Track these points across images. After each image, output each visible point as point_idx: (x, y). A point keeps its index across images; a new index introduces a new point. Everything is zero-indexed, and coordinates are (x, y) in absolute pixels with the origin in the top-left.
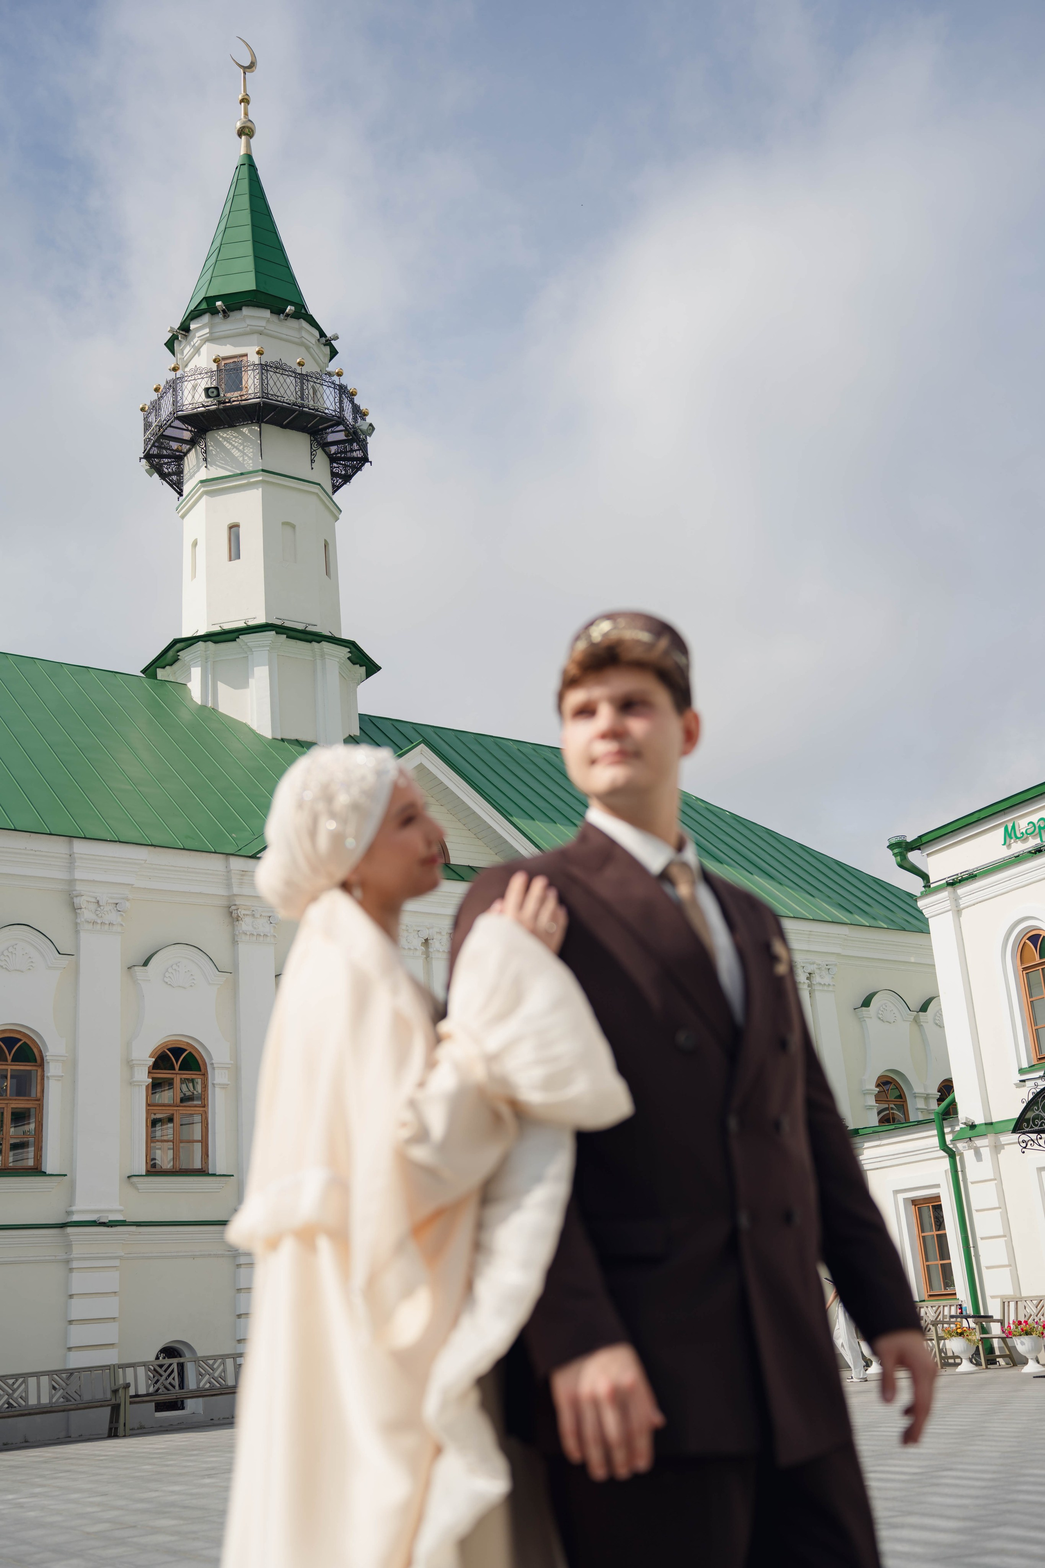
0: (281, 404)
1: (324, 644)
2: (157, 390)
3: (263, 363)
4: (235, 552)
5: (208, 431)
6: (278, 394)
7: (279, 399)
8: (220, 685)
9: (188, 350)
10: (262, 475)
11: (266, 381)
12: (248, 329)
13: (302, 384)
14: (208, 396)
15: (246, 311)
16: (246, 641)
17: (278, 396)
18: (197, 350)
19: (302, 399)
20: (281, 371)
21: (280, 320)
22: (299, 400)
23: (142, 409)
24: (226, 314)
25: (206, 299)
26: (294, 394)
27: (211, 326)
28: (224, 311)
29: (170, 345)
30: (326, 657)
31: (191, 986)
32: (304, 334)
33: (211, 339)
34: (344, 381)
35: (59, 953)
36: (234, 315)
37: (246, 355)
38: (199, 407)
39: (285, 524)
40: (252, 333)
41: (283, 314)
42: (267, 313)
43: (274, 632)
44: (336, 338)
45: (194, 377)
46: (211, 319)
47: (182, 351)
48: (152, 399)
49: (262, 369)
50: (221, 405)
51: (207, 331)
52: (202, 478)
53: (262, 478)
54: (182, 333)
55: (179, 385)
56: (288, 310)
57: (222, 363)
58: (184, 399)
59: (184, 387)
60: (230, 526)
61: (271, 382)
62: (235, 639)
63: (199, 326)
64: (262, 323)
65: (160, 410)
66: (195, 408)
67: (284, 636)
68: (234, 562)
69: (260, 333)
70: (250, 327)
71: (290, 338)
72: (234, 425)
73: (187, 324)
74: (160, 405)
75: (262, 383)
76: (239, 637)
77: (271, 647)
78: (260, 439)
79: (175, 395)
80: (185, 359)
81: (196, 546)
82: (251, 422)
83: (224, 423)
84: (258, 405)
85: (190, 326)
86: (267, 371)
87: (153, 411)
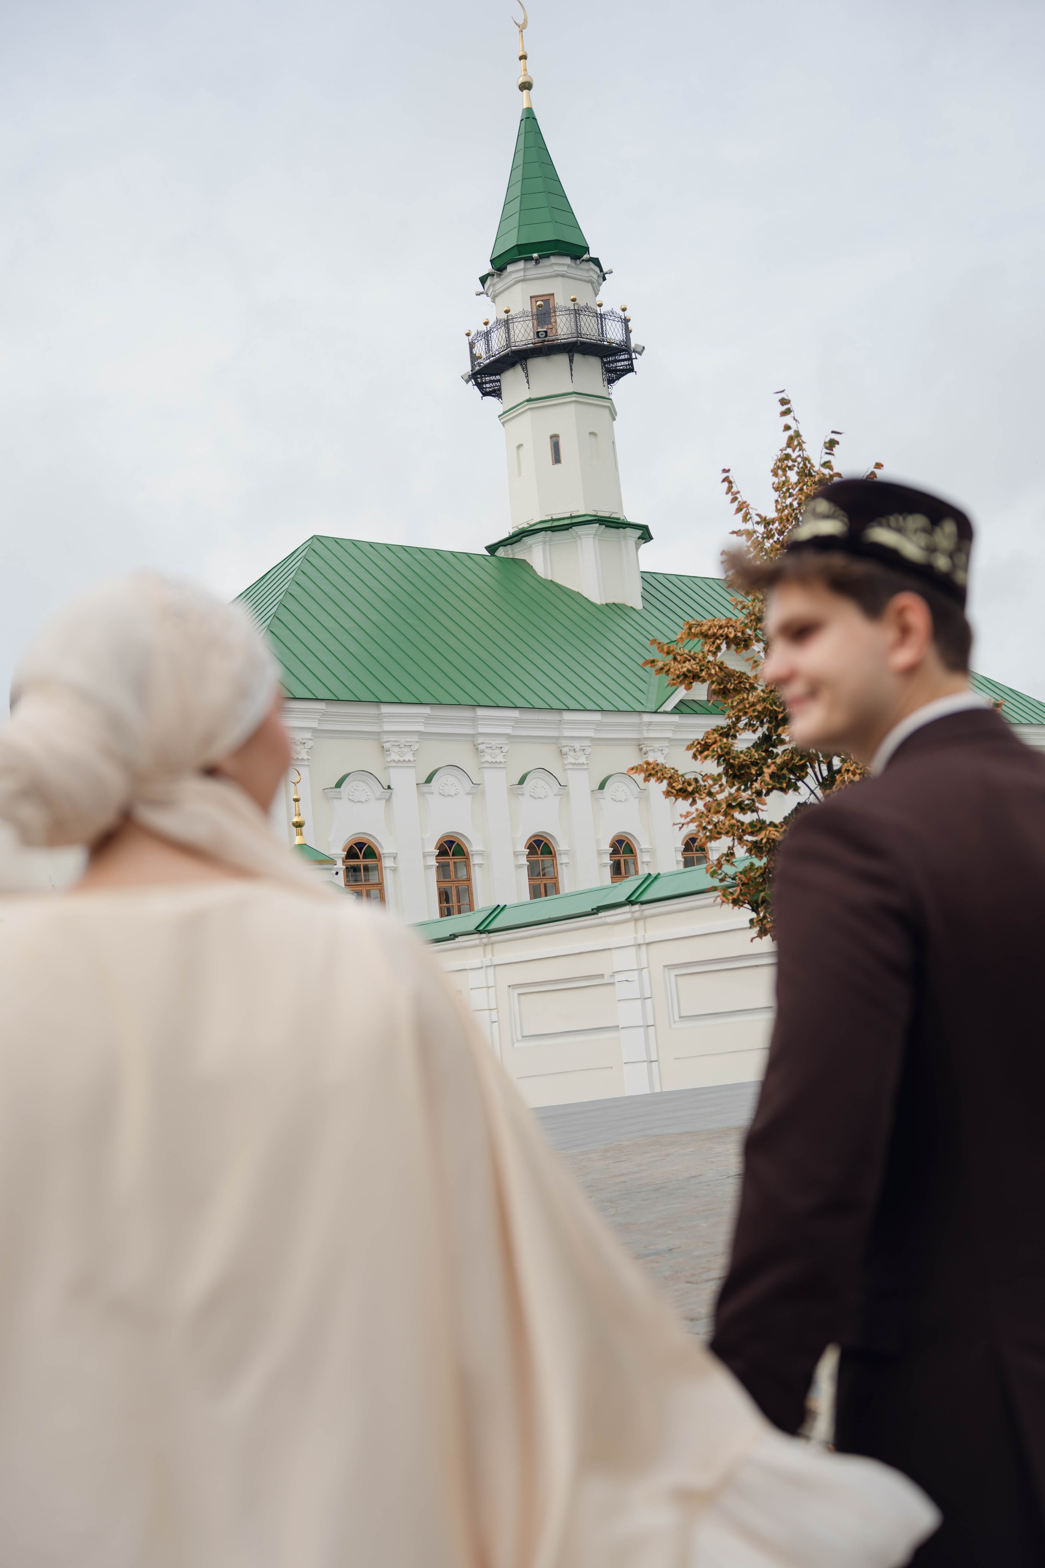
0: (590, 340)
1: (628, 530)
2: (486, 324)
3: (576, 308)
4: (557, 459)
5: (528, 358)
6: (588, 333)
7: (588, 337)
8: (555, 565)
9: (500, 286)
10: (574, 396)
11: (579, 323)
12: (554, 274)
13: (602, 323)
14: (538, 337)
15: (553, 260)
16: (576, 531)
17: (587, 335)
18: (509, 287)
19: (603, 335)
20: (588, 313)
21: (577, 265)
22: (601, 336)
23: (468, 335)
24: (537, 261)
25: (517, 245)
26: (597, 331)
27: (525, 269)
29: (483, 280)
30: (628, 538)
31: (626, 800)
32: (592, 274)
33: (524, 280)
34: (627, 314)
35: (560, 785)
36: (544, 262)
37: (553, 294)
38: (529, 344)
39: (591, 433)
40: (557, 276)
41: (579, 259)
42: (568, 260)
43: (598, 524)
44: (611, 272)
45: (522, 319)
46: (525, 264)
47: (494, 285)
48: (480, 330)
49: (576, 313)
50: (546, 343)
51: (521, 274)
52: (527, 398)
53: (574, 399)
54: (496, 271)
55: (511, 326)
56: (583, 256)
57: (534, 300)
58: (516, 337)
59: (515, 327)
60: (552, 437)
61: (582, 324)
62: (568, 529)
63: (515, 270)
64: (565, 268)
65: (490, 341)
66: (526, 345)
67: (604, 526)
68: (558, 465)
69: (563, 276)
70: (556, 272)
71: (582, 277)
72: (550, 355)
73: (500, 264)
74: (490, 337)
75: (577, 325)
76: (571, 528)
77: (595, 535)
78: (571, 366)
79: (508, 333)
80: (497, 292)
81: (521, 449)
82: (563, 352)
83: (543, 354)
84: (575, 343)
85: (506, 268)
86: (579, 314)
87: (481, 339)
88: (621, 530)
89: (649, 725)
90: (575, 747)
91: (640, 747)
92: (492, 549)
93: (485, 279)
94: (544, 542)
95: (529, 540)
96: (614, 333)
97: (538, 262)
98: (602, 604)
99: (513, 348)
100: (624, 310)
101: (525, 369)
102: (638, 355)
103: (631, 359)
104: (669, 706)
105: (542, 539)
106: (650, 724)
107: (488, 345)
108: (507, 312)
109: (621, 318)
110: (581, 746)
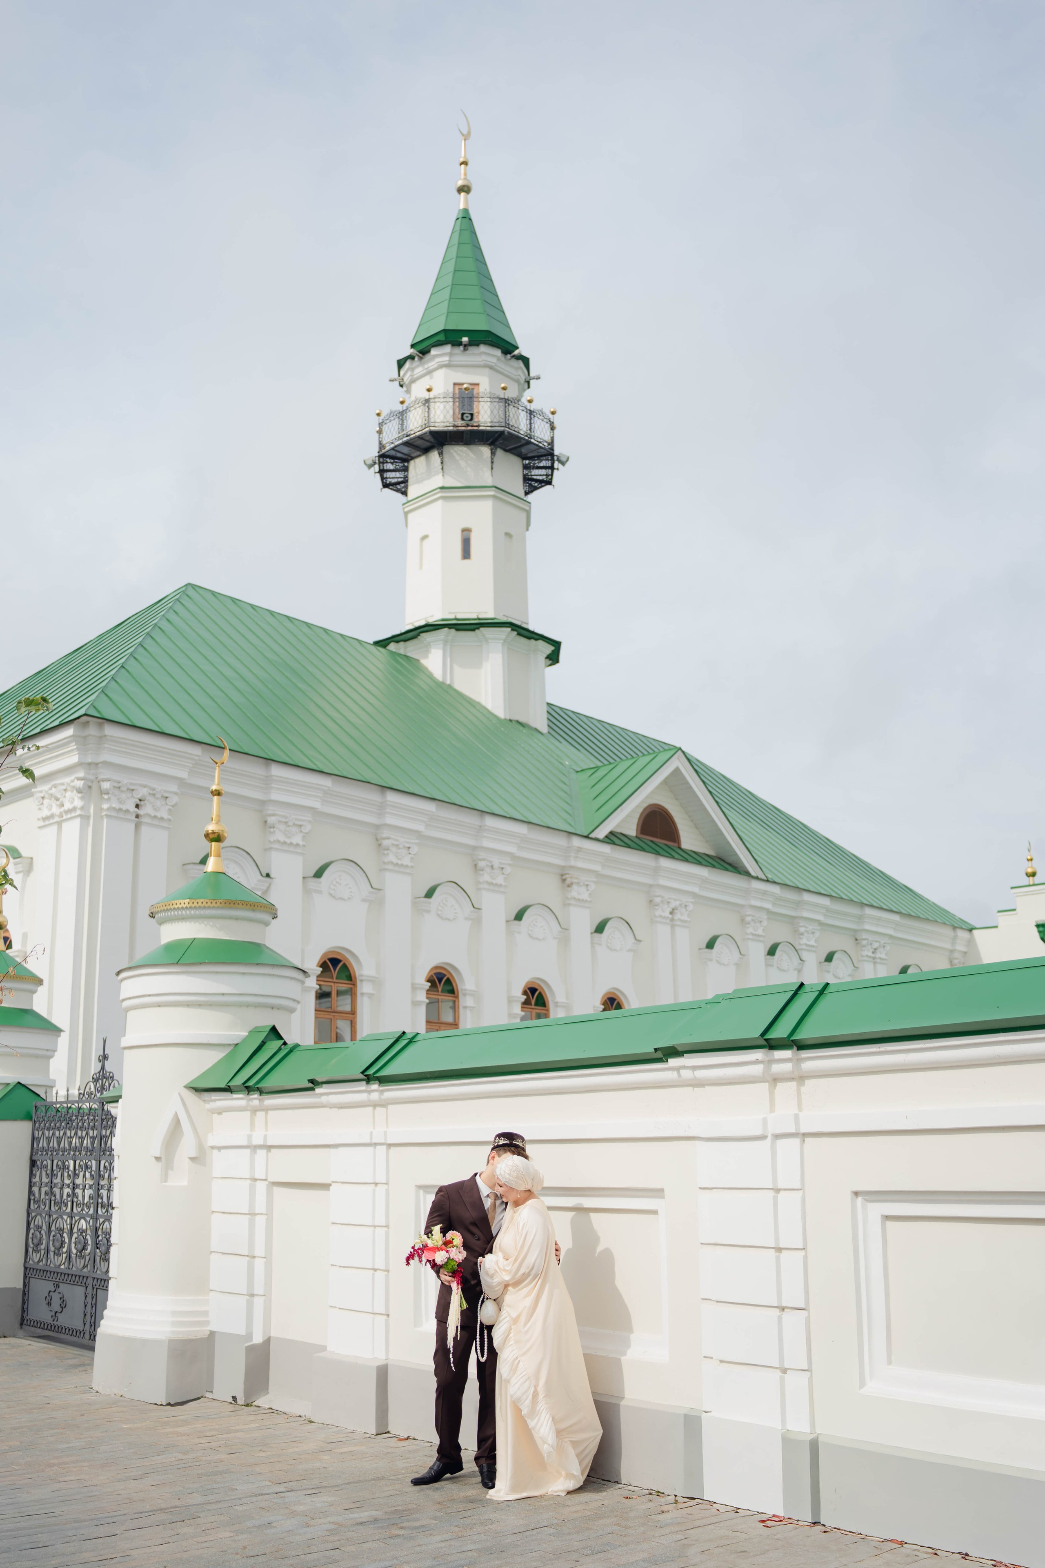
0: (517, 433)
2: (401, 403)
3: (506, 398)
4: (466, 555)
5: (445, 445)
6: (516, 426)
7: (516, 429)
8: (456, 668)
9: (419, 371)
10: (494, 491)
11: (508, 412)
12: (482, 363)
13: (531, 419)
14: (461, 419)
15: (483, 348)
16: (484, 631)
18: (430, 372)
19: (531, 431)
20: (517, 405)
21: (507, 361)
22: (529, 432)
23: (378, 415)
24: (466, 346)
25: (445, 331)
26: (526, 426)
27: (451, 354)
28: (465, 346)
29: (401, 364)
31: (545, 939)
32: (520, 373)
33: (448, 366)
34: (556, 419)
35: (474, 907)
36: (473, 350)
37: (478, 384)
38: (450, 426)
40: (485, 366)
41: (510, 356)
42: (498, 352)
43: (509, 627)
44: (536, 380)
45: (445, 400)
46: (451, 350)
47: (413, 369)
48: (394, 409)
49: (506, 402)
50: (470, 428)
51: (446, 358)
52: (441, 485)
53: (492, 493)
54: (418, 353)
55: (432, 405)
56: (514, 352)
57: (457, 387)
58: (436, 417)
59: (436, 407)
60: (464, 530)
61: (511, 415)
62: (474, 630)
63: (440, 354)
64: (494, 360)
65: (405, 421)
66: (447, 427)
67: (515, 633)
68: (467, 561)
69: (491, 368)
70: (484, 362)
71: (509, 374)
72: (470, 444)
73: (422, 349)
74: (406, 417)
75: (506, 414)
76: (478, 628)
77: (505, 641)
78: (492, 459)
79: (428, 412)
80: (415, 376)
81: (426, 541)
82: (484, 444)
83: (462, 442)
84: (502, 433)
85: (429, 351)
86: (509, 405)
87: (394, 419)
88: (533, 641)
89: (578, 851)
90: (493, 863)
91: (564, 877)
92: (382, 644)
93: (402, 362)
94: (445, 642)
95: (426, 637)
96: (541, 433)
97: (466, 348)
98: (505, 719)
99: (432, 429)
100: (553, 413)
101: (441, 454)
102: (560, 466)
103: (552, 468)
104: (601, 833)
105: (443, 637)
106: (580, 849)
107: (402, 424)
108: (429, 390)
109: (550, 421)
110: (501, 863)
